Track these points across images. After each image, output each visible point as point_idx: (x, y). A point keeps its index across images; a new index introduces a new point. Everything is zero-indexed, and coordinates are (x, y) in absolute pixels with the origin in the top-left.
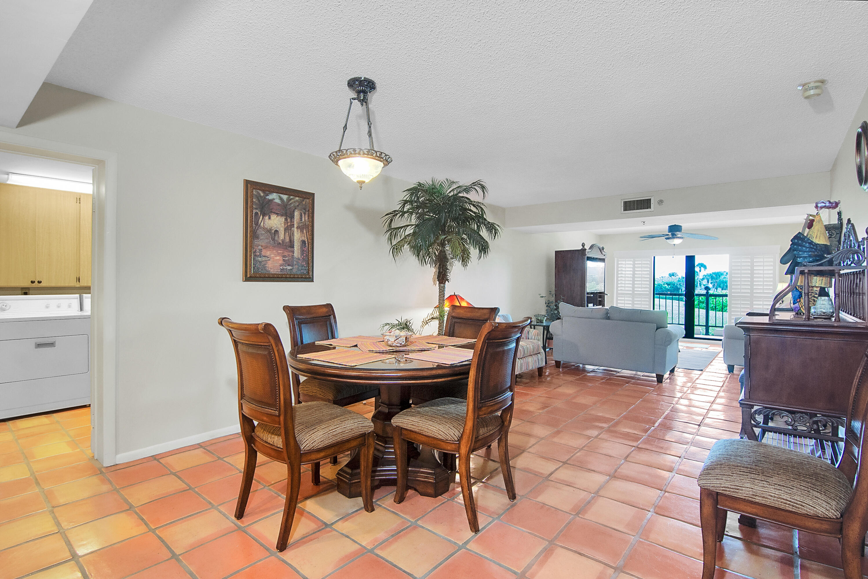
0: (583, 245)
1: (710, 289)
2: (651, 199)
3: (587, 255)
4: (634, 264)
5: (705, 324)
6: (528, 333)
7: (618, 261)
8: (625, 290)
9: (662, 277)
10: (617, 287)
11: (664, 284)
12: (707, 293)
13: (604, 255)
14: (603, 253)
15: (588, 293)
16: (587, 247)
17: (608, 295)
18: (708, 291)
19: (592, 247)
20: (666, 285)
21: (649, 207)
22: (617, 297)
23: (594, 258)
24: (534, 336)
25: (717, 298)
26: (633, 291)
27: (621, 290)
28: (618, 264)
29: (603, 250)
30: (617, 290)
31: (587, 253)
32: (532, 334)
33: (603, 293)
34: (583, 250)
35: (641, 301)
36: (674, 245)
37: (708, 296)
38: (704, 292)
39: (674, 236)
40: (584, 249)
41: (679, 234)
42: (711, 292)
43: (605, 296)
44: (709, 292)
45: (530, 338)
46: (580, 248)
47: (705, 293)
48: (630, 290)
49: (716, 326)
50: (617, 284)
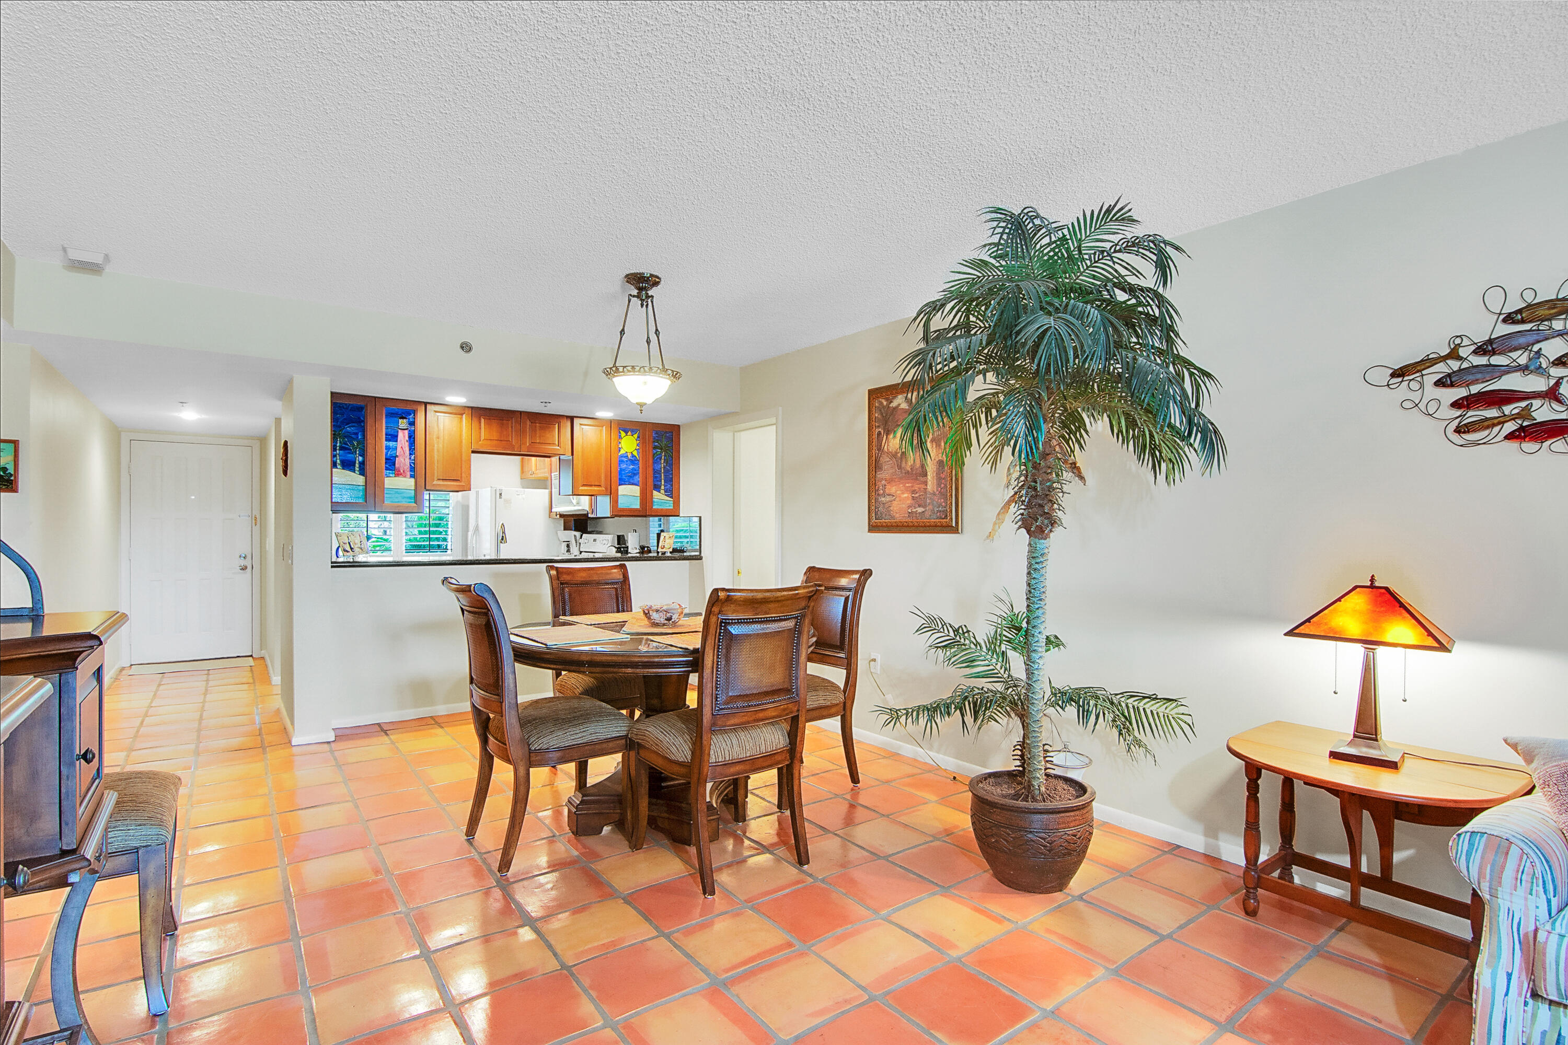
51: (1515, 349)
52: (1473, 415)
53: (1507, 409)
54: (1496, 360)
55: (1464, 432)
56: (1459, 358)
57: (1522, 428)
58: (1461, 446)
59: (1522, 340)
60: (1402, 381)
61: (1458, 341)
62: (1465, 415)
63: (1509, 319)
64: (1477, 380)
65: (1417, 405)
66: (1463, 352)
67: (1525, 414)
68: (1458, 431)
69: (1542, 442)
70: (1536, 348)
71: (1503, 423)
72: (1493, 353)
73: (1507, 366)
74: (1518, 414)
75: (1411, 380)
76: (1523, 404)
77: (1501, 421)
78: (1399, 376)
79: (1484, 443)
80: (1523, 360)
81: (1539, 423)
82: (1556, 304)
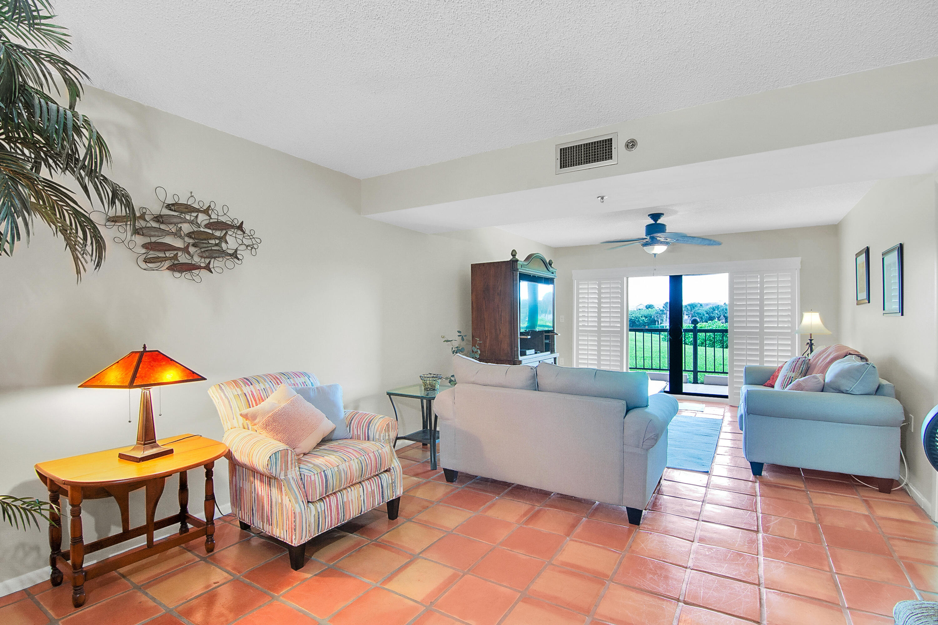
0: (514, 253)
1: (698, 323)
2: (611, 139)
3: (520, 270)
4: (600, 289)
5: (692, 369)
6: (369, 426)
7: (578, 284)
8: (588, 326)
9: (640, 309)
10: (578, 322)
11: (642, 317)
12: (695, 327)
13: (553, 273)
14: (551, 269)
15: (522, 334)
16: (521, 257)
17: (559, 335)
18: (695, 325)
19: (529, 258)
20: (644, 318)
21: (609, 156)
22: (578, 336)
23: (534, 276)
24: (378, 433)
25: (708, 334)
26: (599, 327)
27: (584, 326)
28: (578, 289)
29: (550, 265)
30: (578, 326)
31: (519, 267)
32: (375, 429)
33: (552, 331)
34: (514, 262)
35: (609, 341)
36: (655, 255)
37: (696, 332)
38: (691, 326)
39: (653, 241)
40: (514, 259)
41: (661, 237)
42: (699, 326)
43: (555, 336)
44: (697, 327)
45: (371, 437)
46: (509, 258)
47: (692, 328)
48: (595, 326)
49: (706, 372)
50: (578, 317)
51: (171, 224)
52: (152, 254)
53: (168, 254)
54: (163, 227)
55: (148, 263)
56: (145, 220)
57: (174, 265)
58: (145, 269)
59: (175, 220)
60: (114, 225)
61: (144, 211)
62: (148, 253)
63: (169, 206)
64: (155, 235)
65: (123, 242)
66: (147, 217)
67: (176, 257)
68: (146, 261)
69: (182, 273)
70: (179, 225)
71: (165, 261)
72: (162, 223)
73: (168, 231)
74: (172, 257)
75: (119, 226)
76: (176, 252)
77: (166, 259)
78: (113, 221)
79: (156, 270)
80: (174, 230)
81: (181, 263)
82: (188, 207)
